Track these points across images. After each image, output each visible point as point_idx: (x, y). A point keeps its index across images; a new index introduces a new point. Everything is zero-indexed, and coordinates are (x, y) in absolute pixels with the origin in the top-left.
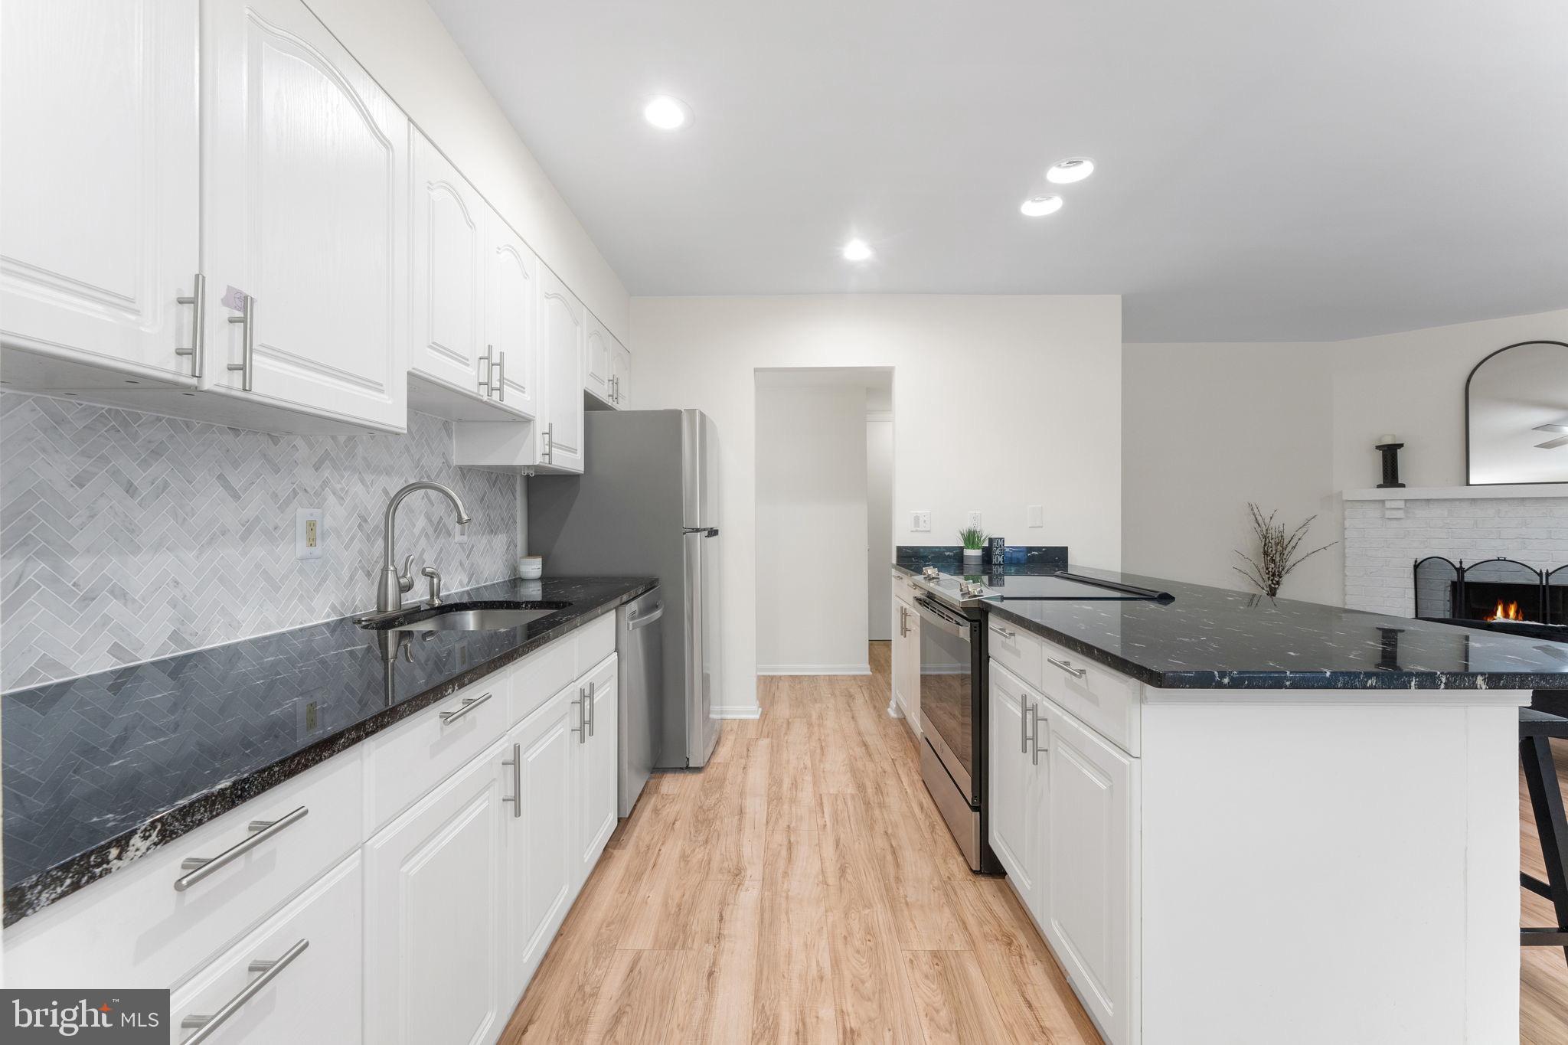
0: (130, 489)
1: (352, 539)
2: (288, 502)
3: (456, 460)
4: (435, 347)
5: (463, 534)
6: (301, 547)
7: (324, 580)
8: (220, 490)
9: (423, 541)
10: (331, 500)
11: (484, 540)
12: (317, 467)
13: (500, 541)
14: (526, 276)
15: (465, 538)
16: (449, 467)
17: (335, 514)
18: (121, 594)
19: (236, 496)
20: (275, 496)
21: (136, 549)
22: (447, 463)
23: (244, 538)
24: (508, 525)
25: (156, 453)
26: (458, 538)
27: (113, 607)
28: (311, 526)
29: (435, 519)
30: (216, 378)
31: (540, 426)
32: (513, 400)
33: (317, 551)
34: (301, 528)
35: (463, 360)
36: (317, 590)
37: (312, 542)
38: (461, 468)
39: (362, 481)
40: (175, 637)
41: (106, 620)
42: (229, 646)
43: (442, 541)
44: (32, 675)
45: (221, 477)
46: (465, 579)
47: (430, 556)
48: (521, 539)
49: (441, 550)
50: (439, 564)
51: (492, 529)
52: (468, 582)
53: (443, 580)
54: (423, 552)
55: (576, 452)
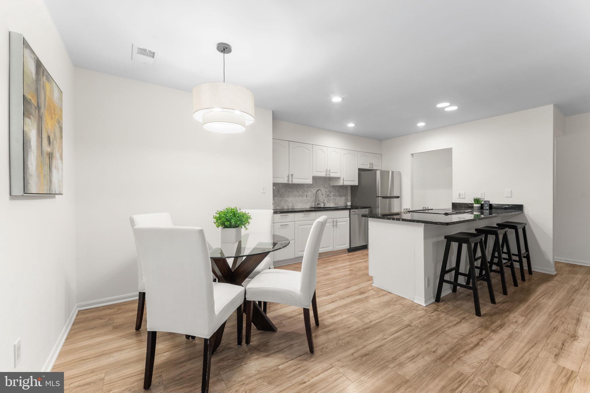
0: (289, 192)
1: (312, 197)
2: (304, 192)
3: (331, 185)
4: (317, 172)
5: (333, 197)
6: (305, 198)
7: (308, 202)
8: (296, 191)
9: (325, 198)
10: (309, 192)
11: (339, 198)
12: (307, 188)
13: (343, 199)
15: (334, 198)
16: (330, 186)
17: (309, 194)
18: (288, 202)
20: (302, 192)
21: (289, 197)
22: (330, 185)
23: (299, 196)
24: (346, 195)
25: (291, 188)
26: (332, 197)
27: (287, 202)
28: (307, 195)
29: (327, 194)
31: (342, 178)
32: (332, 175)
33: (307, 198)
35: (323, 172)
36: (307, 203)
37: (307, 197)
38: (333, 186)
39: (314, 190)
40: (292, 206)
41: (287, 204)
43: (328, 198)
44: (282, 207)
45: (296, 190)
46: (334, 204)
47: (326, 200)
48: (349, 198)
49: (328, 199)
50: (328, 201)
51: (341, 196)
52: (335, 205)
53: (328, 204)
54: (325, 199)
55: (355, 181)
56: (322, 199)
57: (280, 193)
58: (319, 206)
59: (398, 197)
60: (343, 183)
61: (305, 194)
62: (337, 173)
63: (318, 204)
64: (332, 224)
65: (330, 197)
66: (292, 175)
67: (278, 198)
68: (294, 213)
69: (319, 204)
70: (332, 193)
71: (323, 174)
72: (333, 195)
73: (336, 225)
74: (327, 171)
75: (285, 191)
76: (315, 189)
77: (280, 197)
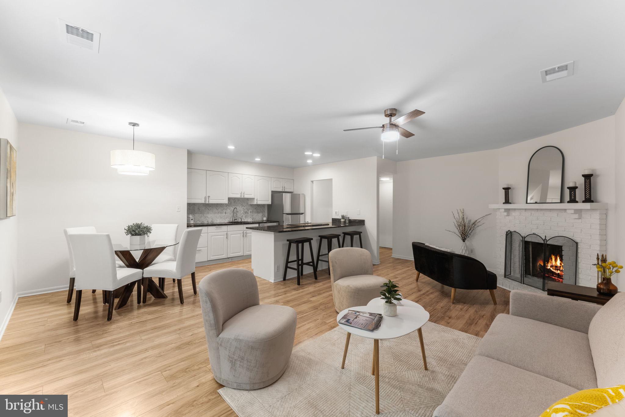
3: (249, 204)
4: (232, 194)
5: (251, 213)
6: (224, 214)
8: (216, 209)
9: (243, 214)
10: (228, 209)
11: (256, 214)
12: (226, 206)
13: (261, 215)
15: (251, 214)
17: (228, 211)
19: (217, 210)
20: (221, 210)
22: (247, 204)
23: (218, 213)
24: (263, 212)
26: (250, 214)
28: (225, 212)
29: (245, 211)
31: (256, 199)
32: (246, 196)
33: (226, 214)
34: (224, 212)
35: (238, 194)
36: (226, 218)
37: (225, 214)
39: (231, 208)
43: (246, 214)
46: (251, 220)
47: (244, 216)
48: (266, 214)
50: (246, 217)
51: (258, 213)
53: (246, 219)
55: (269, 201)
56: (240, 215)
58: (236, 221)
59: (302, 214)
60: (257, 202)
61: (224, 211)
62: (251, 195)
63: (235, 219)
65: (248, 213)
66: (209, 197)
68: (207, 227)
70: (250, 211)
71: (238, 196)
72: (251, 212)
74: (241, 193)
76: (233, 207)
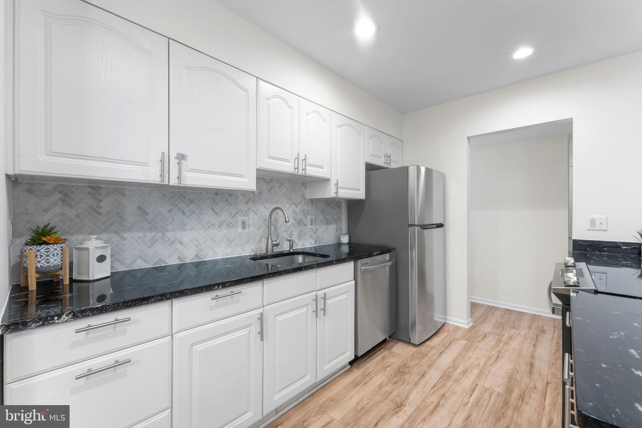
0: (184, 213)
1: (260, 227)
2: (235, 215)
3: (308, 197)
4: (271, 158)
5: (311, 225)
6: (240, 230)
7: (249, 241)
9: (292, 228)
10: (252, 214)
11: (324, 227)
12: (246, 203)
13: (332, 228)
14: (325, 121)
15: (313, 226)
16: (305, 200)
17: (252, 219)
18: (181, 243)
19: (217, 214)
20: (231, 214)
21: (185, 230)
22: (304, 198)
23: (219, 227)
24: (337, 221)
25: (191, 202)
26: (309, 226)
27: (179, 246)
28: (244, 223)
29: (298, 219)
30: (174, 182)
31: (333, 182)
32: (311, 172)
33: (246, 230)
34: (240, 224)
35: (287, 161)
36: (246, 244)
37: (244, 228)
38: (311, 200)
39: (265, 207)
40: (196, 256)
41: (177, 249)
42: (214, 260)
43: (301, 228)
44: (157, 263)
45: (212, 208)
46: (313, 242)
47: (295, 233)
48: (344, 227)
49: (301, 231)
50: (300, 236)
51: (328, 223)
52: (315, 244)
53: (301, 242)
54: (292, 231)
55: (359, 190)
56: (285, 231)
57: (150, 218)
58: (277, 250)
59: (440, 226)
60: (337, 193)
61: (240, 219)
62: (322, 167)
63: (274, 246)
64: (312, 307)
65: (305, 225)
66: (181, 157)
67: (140, 234)
68: (169, 302)
69: (277, 245)
70: (309, 217)
71: (288, 167)
72: (312, 220)
73: (324, 310)
74: (298, 158)
75: (170, 212)
76: (267, 206)
77: (150, 230)
